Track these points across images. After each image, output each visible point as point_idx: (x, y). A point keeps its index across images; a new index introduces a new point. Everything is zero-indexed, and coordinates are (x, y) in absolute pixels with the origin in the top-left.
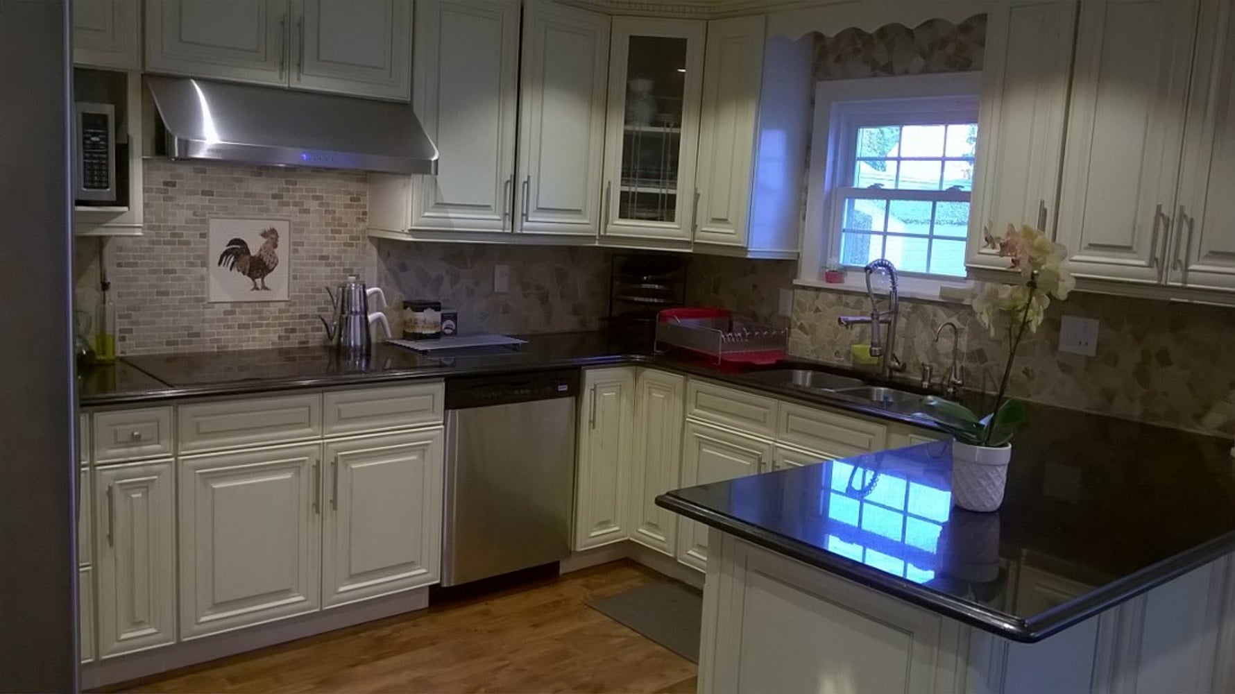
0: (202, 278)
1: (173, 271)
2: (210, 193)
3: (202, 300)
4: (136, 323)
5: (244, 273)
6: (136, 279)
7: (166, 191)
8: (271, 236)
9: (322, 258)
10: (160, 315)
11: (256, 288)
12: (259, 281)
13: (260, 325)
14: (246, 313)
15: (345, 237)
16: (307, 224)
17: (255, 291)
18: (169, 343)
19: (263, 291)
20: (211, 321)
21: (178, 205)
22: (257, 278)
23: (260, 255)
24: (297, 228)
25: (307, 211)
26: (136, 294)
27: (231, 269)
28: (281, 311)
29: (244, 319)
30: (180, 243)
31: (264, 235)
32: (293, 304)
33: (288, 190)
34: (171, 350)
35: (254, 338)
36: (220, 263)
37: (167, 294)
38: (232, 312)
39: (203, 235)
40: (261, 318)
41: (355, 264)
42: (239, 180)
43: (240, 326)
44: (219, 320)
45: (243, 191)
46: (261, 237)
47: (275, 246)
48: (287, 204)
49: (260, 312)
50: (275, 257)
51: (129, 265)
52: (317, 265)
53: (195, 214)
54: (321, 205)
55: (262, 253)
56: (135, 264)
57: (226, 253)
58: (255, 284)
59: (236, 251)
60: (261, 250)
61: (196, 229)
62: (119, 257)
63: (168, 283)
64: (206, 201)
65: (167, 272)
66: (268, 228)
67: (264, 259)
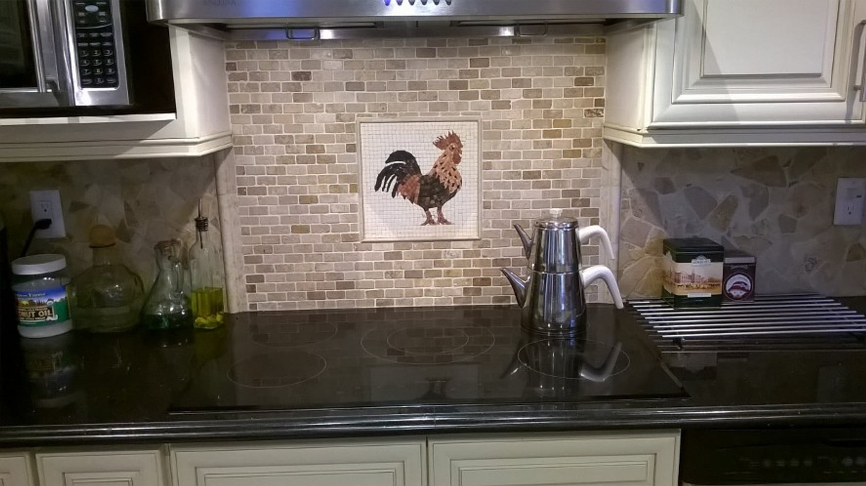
0: (353, 208)
1: (313, 200)
2: (359, 86)
3: (354, 238)
4: (268, 269)
5: (412, 200)
6: (264, 211)
7: (298, 88)
8: (451, 145)
9: (529, 175)
10: (298, 259)
11: (430, 221)
12: (433, 211)
13: (438, 273)
14: (415, 257)
15: (566, 141)
16: (506, 125)
17: (429, 225)
20: (368, 267)
21: (315, 105)
22: (431, 206)
23: (435, 173)
24: (489, 132)
25: (506, 105)
26: (266, 230)
27: (393, 195)
28: (466, 254)
29: (414, 265)
30: (321, 160)
31: (440, 144)
32: (486, 244)
33: (474, 75)
34: (316, 305)
35: (429, 290)
36: (377, 188)
37: (305, 230)
39: (351, 148)
40: (436, 264)
41: (584, 183)
42: (400, 65)
43: (409, 275)
44: (378, 266)
46: (435, 147)
47: (457, 159)
48: (474, 96)
49: (438, 255)
50: (457, 176)
51: (253, 191)
52: (522, 186)
53: (338, 117)
54: (526, 94)
55: (437, 170)
56: (262, 191)
57: (385, 173)
58: (429, 215)
59: (400, 168)
60: (436, 167)
61: (341, 140)
62: (239, 181)
63: (306, 216)
64: (353, 98)
65: (305, 200)
66: (445, 134)
67: (442, 179)
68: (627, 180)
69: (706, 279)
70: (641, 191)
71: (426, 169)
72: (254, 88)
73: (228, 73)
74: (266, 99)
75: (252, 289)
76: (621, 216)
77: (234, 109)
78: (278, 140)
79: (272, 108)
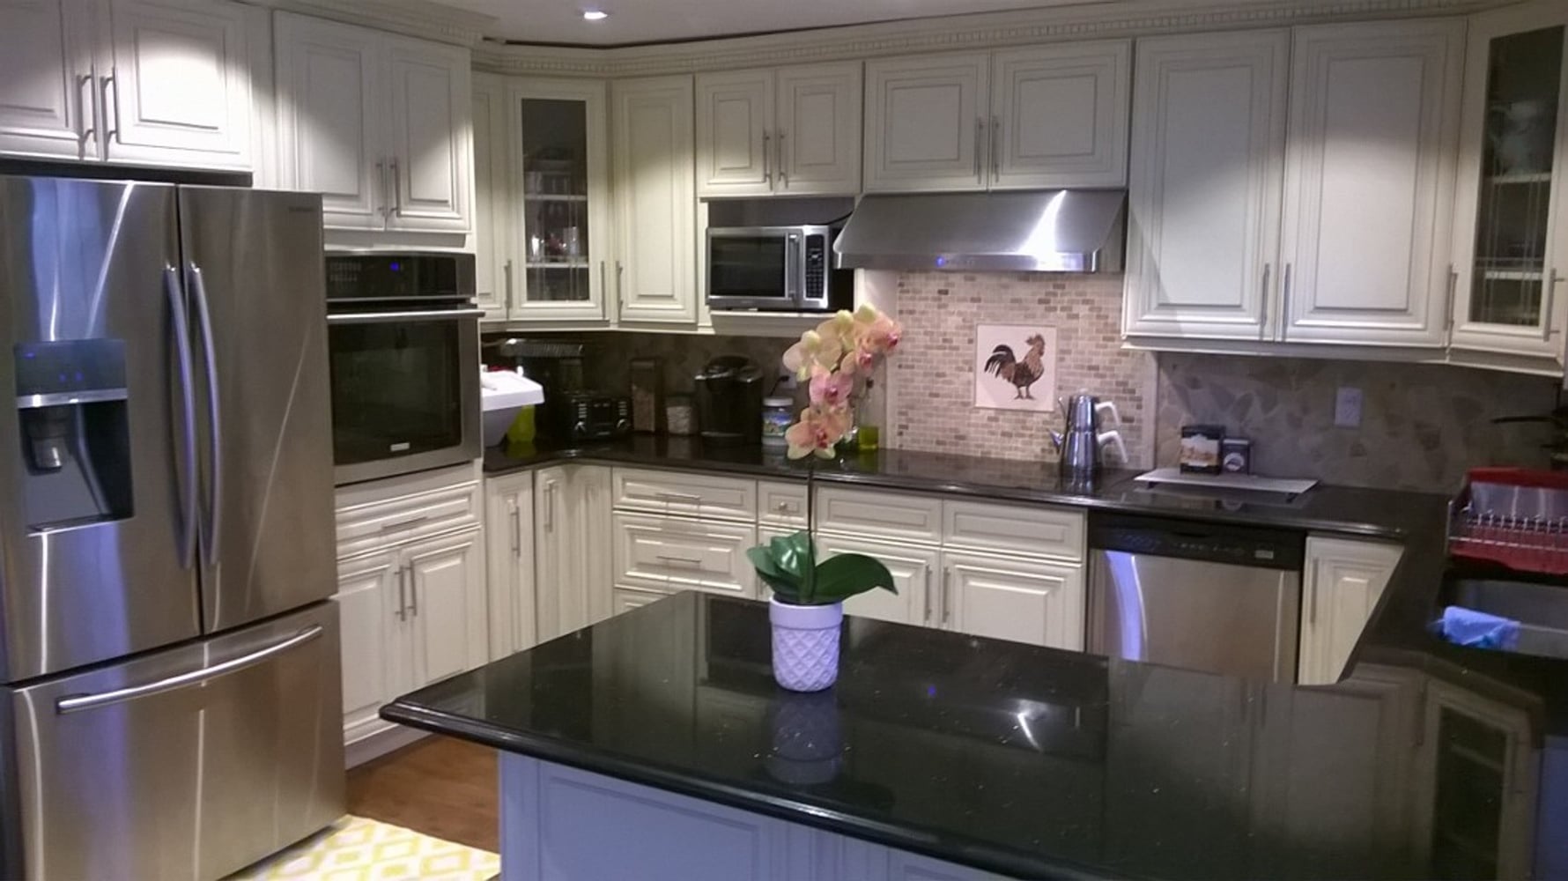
0: (969, 383)
1: (943, 375)
2: (979, 300)
3: (968, 404)
4: (911, 420)
5: (1009, 380)
6: (912, 381)
7: (940, 299)
8: (1037, 342)
9: (1090, 368)
10: (931, 415)
11: (1020, 396)
12: (1023, 389)
13: (1022, 435)
14: (1009, 421)
16: (1076, 330)
17: (1019, 400)
18: (939, 443)
19: (1027, 400)
20: (976, 425)
21: (950, 311)
22: (1022, 385)
23: (1025, 363)
24: (1065, 335)
25: (1076, 316)
26: (912, 394)
27: (997, 376)
28: (1045, 422)
29: (1007, 427)
30: (952, 348)
31: (1030, 341)
32: (1058, 416)
33: (1055, 295)
34: (940, 449)
35: (1017, 447)
36: (986, 369)
37: (937, 395)
38: (995, 419)
39: (971, 341)
40: (1023, 428)
41: (1131, 376)
42: (1005, 287)
43: (1004, 434)
44: (984, 426)
45: (1010, 297)
47: (1041, 353)
48: (1055, 309)
49: (1024, 422)
50: (1041, 366)
51: (908, 367)
52: (1086, 376)
53: (964, 320)
54: (1091, 309)
55: (1028, 361)
56: (913, 367)
57: (992, 360)
58: (1020, 392)
59: (1002, 357)
60: (1026, 358)
61: (965, 335)
62: (900, 360)
63: (939, 386)
64: (974, 307)
65: (938, 375)
66: (1034, 335)
67: (1030, 367)
68: (1164, 377)
69: (1204, 452)
70: (1176, 386)
71: (1019, 359)
72: (913, 299)
73: (900, 289)
74: (921, 306)
75: (901, 434)
76: (1158, 404)
77: (901, 312)
78: (926, 333)
79: (923, 313)
